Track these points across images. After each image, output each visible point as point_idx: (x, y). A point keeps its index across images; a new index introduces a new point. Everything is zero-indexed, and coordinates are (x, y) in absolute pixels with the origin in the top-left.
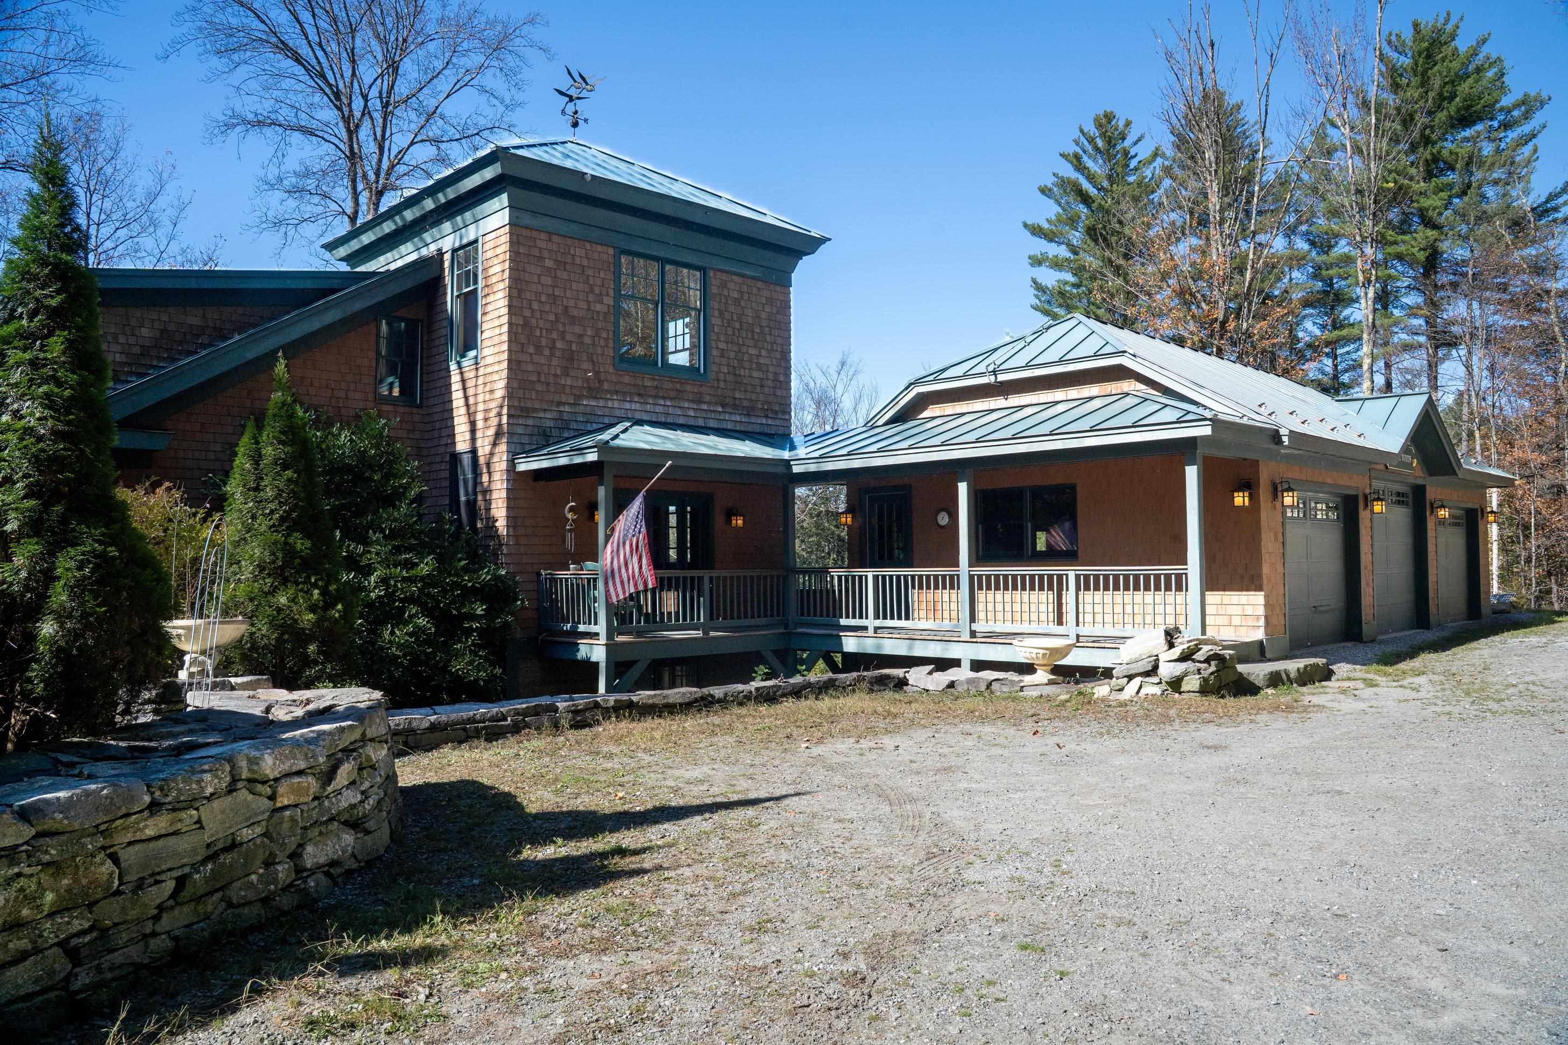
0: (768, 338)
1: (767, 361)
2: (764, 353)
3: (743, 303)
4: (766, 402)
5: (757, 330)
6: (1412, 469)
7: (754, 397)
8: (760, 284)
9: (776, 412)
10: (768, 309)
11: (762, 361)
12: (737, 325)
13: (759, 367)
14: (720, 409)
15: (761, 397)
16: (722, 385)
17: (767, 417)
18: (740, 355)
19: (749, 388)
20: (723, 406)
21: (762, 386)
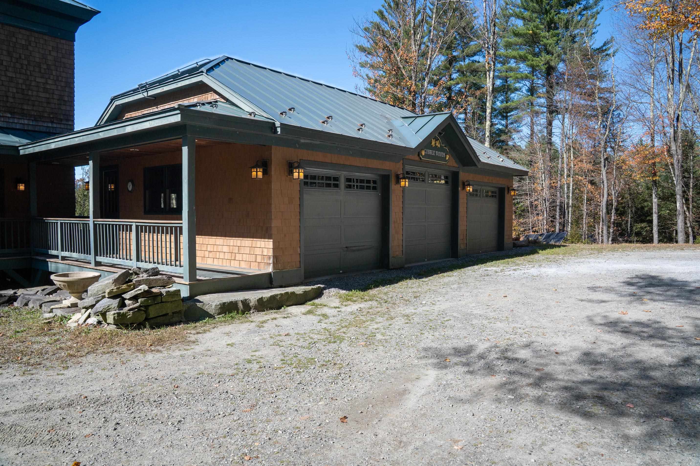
0: (54, 73)
1: (54, 87)
2: (50, 82)
3: (30, 48)
4: (52, 113)
5: (45, 67)
6: (446, 161)
7: (41, 109)
8: (46, 38)
9: (61, 120)
10: (54, 54)
11: (48, 87)
12: (25, 62)
13: (46, 90)
14: (9, 115)
15: (48, 110)
16: (11, 100)
17: (52, 122)
18: (28, 83)
19: (37, 103)
20: (11, 113)
21: (48, 103)
